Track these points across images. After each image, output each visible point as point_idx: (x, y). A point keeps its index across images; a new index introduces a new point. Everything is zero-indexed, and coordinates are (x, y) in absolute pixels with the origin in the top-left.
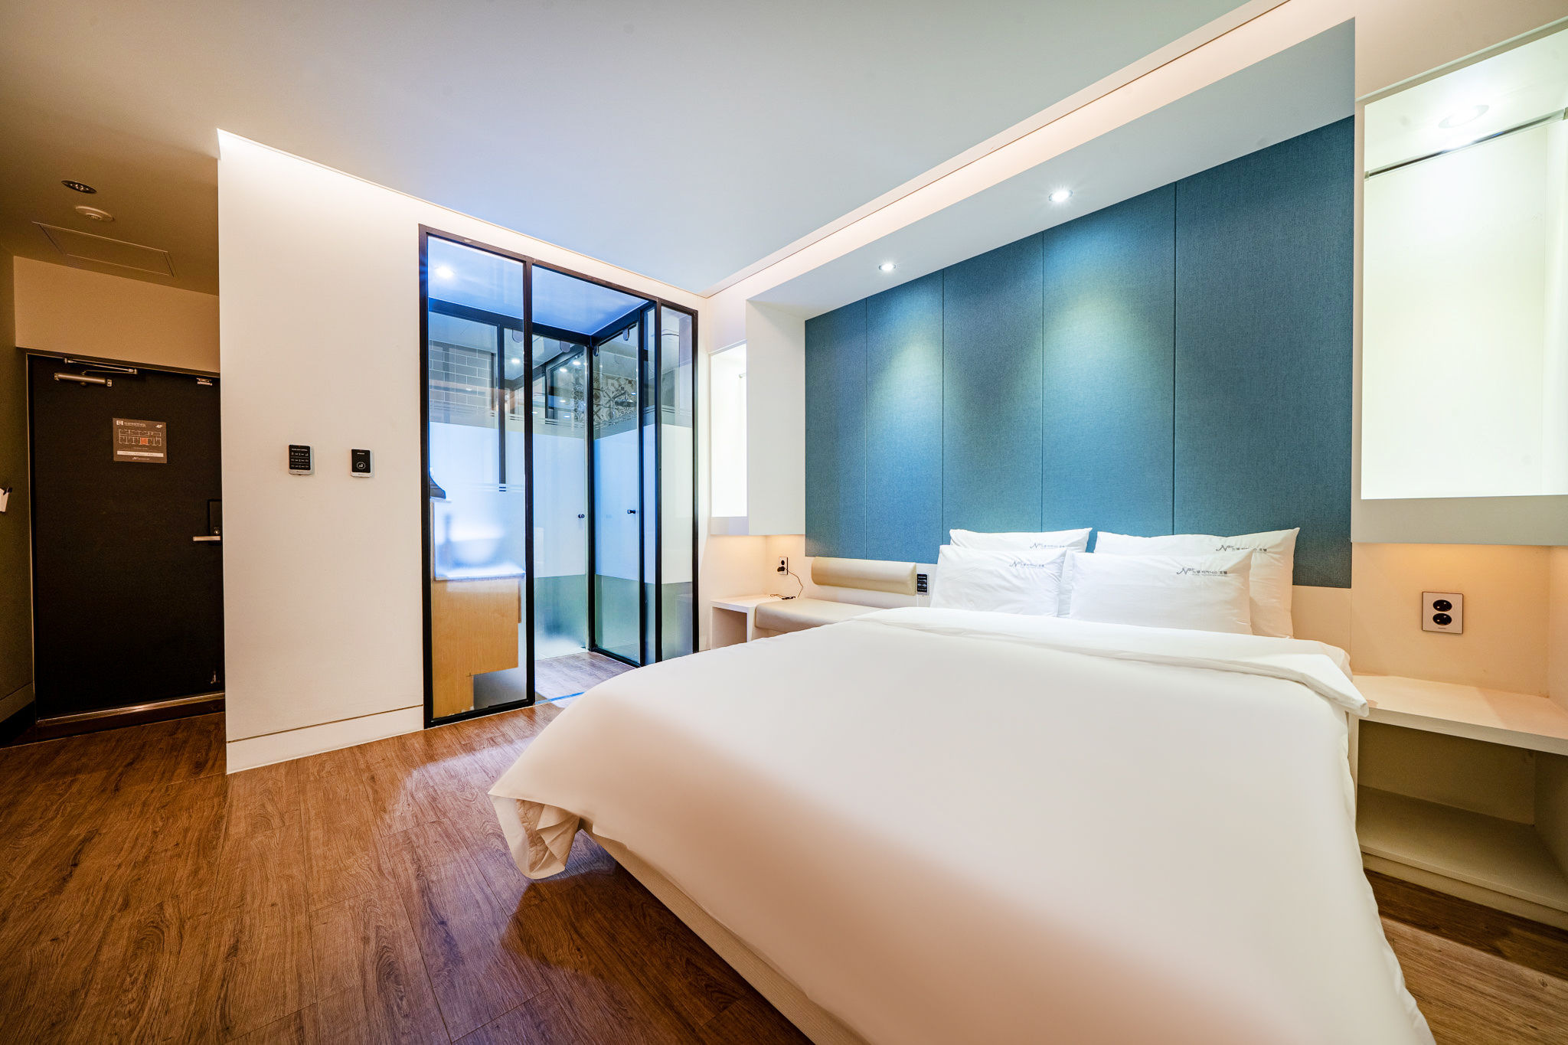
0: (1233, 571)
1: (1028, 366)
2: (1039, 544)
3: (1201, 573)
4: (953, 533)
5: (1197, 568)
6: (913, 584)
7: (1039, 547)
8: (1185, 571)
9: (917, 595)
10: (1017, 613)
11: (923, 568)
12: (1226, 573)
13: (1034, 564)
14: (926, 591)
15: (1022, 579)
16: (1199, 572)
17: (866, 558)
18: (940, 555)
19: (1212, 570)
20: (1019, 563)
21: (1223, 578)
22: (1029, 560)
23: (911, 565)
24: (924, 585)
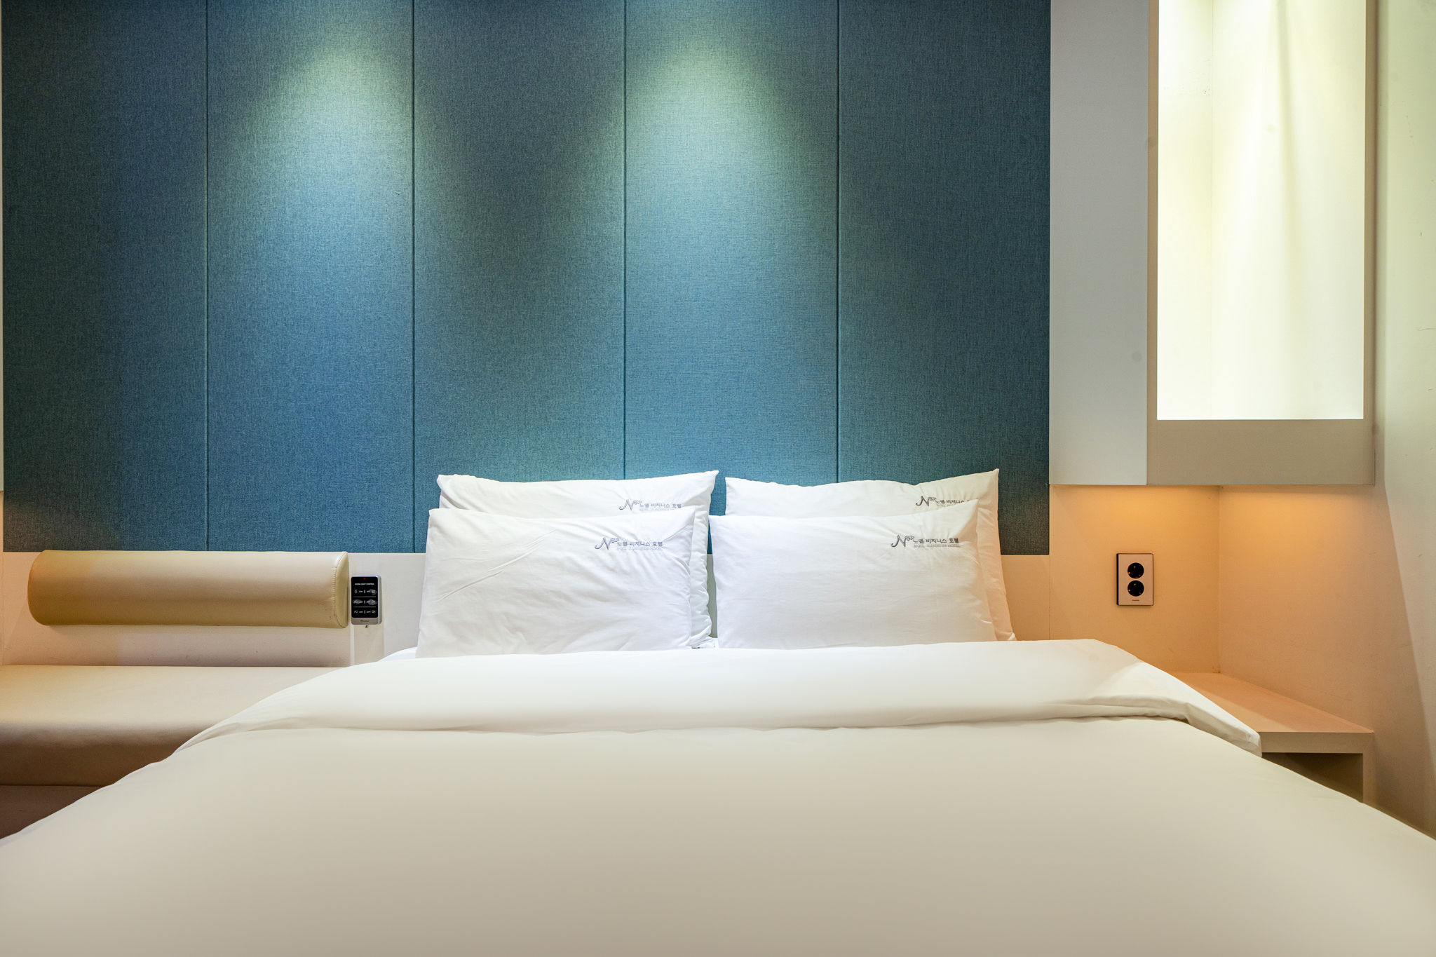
0: (964, 539)
1: (597, 152)
2: (635, 502)
3: (925, 544)
4: (444, 481)
5: (918, 536)
6: (342, 602)
7: (636, 507)
8: (902, 541)
9: (351, 626)
10: (617, 649)
11: (364, 564)
12: (957, 540)
13: (643, 541)
14: (375, 615)
15: (625, 573)
16: (922, 541)
17: (209, 547)
18: (431, 531)
19: (938, 537)
20: (613, 541)
21: (954, 550)
22: (632, 535)
23: (337, 558)
24: (372, 602)
